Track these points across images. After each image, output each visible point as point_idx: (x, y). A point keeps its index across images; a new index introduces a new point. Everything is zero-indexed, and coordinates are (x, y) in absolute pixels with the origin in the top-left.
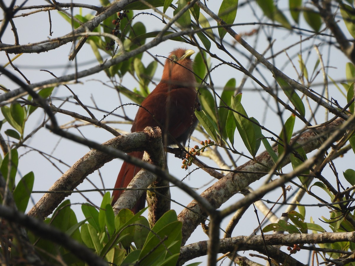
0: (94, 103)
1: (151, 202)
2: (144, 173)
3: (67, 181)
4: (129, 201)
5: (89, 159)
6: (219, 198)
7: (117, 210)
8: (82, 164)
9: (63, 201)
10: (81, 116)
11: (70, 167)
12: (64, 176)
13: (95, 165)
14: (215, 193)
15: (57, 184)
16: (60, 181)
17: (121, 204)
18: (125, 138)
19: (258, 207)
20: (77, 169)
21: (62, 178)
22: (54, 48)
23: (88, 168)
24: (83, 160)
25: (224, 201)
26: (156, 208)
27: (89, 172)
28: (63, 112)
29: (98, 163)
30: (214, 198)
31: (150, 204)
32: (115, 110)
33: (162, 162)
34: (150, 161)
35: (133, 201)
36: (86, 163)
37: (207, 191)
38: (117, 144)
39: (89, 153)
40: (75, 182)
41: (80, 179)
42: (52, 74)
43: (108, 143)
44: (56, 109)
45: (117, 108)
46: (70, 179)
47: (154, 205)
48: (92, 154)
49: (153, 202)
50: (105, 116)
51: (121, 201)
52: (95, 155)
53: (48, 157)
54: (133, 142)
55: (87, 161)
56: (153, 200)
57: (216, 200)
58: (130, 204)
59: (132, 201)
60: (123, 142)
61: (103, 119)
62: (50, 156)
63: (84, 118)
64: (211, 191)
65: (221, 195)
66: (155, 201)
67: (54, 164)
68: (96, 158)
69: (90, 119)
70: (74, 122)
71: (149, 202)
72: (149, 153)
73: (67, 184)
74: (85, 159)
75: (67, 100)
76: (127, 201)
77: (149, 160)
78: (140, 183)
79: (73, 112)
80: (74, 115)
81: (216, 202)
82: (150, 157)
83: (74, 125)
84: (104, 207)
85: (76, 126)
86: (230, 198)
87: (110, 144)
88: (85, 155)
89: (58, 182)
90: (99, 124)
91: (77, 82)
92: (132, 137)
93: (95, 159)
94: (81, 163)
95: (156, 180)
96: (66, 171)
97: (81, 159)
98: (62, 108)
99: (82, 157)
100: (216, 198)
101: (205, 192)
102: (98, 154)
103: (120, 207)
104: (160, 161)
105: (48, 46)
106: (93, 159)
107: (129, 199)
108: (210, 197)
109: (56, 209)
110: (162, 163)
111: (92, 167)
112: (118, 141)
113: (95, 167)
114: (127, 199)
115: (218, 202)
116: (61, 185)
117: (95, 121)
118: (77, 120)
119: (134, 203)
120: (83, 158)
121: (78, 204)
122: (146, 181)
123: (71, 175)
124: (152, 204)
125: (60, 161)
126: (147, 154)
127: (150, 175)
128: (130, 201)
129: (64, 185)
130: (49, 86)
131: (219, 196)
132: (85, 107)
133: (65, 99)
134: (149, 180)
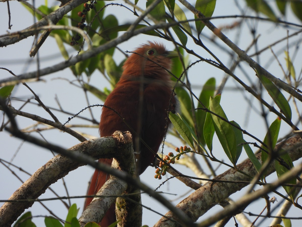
0: (59, 104)
1: (120, 215)
2: (113, 182)
3: (28, 191)
4: (96, 213)
5: (52, 167)
6: (195, 210)
7: (82, 224)
8: (44, 173)
9: (23, 214)
10: (43, 120)
11: (31, 175)
12: (24, 186)
13: (59, 173)
14: (191, 205)
15: (16, 195)
16: (19, 191)
17: (88, 217)
18: (92, 144)
19: (240, 221)
20: (38, 178)
21: (22, 187)
22: (13, 43)
23: (50, 177)
24: (45, 168)
25: (201, 214)
26: (126, 221)
27: (51, 181)
28: (23, 114)
29: (62, 172)
30: (190, 211)
31: (119, 217)
32: (81, 111)
33: (133, 170)
34: (120, 169)
35: (101, 213)
36: (48, 172)
37: (182, 203)
38: (83, 150)
39: (52, 160)
40: (36, 192)
41: (42, 188)
42: (11, 72)
43: (73, 149)
44: (15, 111)
45: (83, 110)
46: (31, 189)
47: (123, 218)
48: (55, 161)
49: (123, 215)
50: (69, 119)
51: (87, 214)
52: (58, 162)
53: (7, 164)
54: (101, 148)
55: (50, 169)
56: (122, 212)
57: (192, 213)
58: (97, 217)
59: (99, 213)
60: (89, 148)
61: (68, 122)
62: (10, 164)
63: (46, 122)
64: (187, 203)
65: (198, 207)
66: (124, 214)
67: (13, 173)
68: (59, 165)
69: (52, 122)
70: (36, 126)
71: (119, 214)
72: (118, 160)
73: (27, 194)
74: (47, 167)
75: (29, 101)
76: (94, 213)
77: (118, 168)
78: (108, 193)
79: (34, 115)
80: (35, 118)
81: (193, 216)
82: (119, 165)
83: (36, 128)
84: (69, 221)
85: (39, 130)
86: (208, 211)
87: (76, 150)
88: (48, 162)
89: (17, 192)
90: (63, 128)
91: (39, 80)
92: (99, 142)
93: (58, 167)
94: (42, 171)
95: (126, 191)
96: (27, 180)
97: (43, 166)
98: (22, 110)
99: (43, 165)
100: (193, 211)
101: (180, 204)
102: (61, 161)
103: (86, 220)
104: (131, 169)
105: (7, 40)
106: (57, 167)
107: (96, 212)
108: (186, 209)
109: (15, 222)
110: (132, 172)
111: (55, 176)
112: (84, 147)
113: (59, 175)
114: (94, 211)
115: (194, 215)
116: (21, 195)
117: (58, 125)
118: (39, 123)
119: (101, 216)
120: (45, 166)
121: (41, 216)
122: (115, 192)
123: (32, 184)
124: (122, 217)
125: (21, 169)
126: (116, 161)
127: (119, 185)
128: (98, 214)
129: (24, 195)
130: (8, 84)
131: (196, 209)
132: (47, 109)
133: (26, 100)
134: (118, 190)
